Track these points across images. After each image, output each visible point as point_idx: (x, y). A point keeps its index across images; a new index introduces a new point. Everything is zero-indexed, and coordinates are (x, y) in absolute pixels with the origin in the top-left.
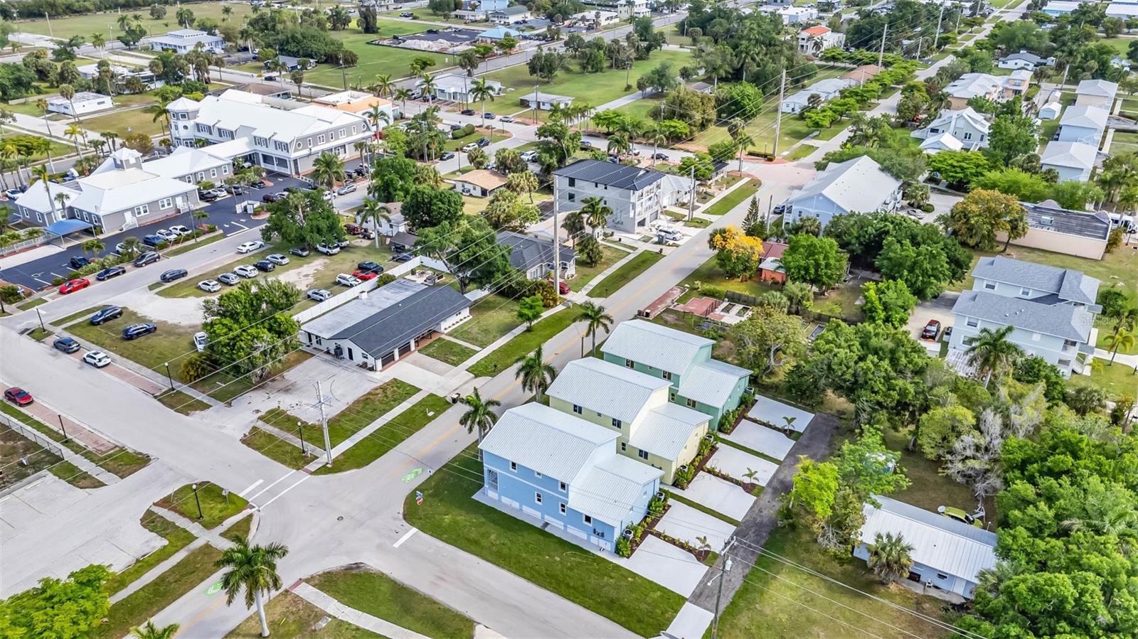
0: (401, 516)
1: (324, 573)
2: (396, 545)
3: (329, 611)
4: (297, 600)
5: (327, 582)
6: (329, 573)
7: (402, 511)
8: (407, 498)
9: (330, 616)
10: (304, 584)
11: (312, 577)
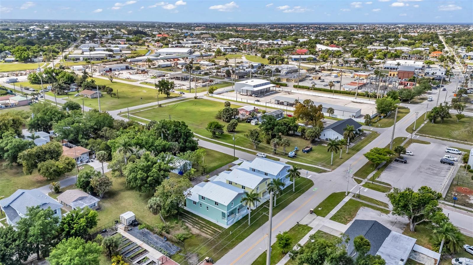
1: (326, 172)
2: (311, 176)
3: (320, 167)
4: (330, 169)
7: (314, 181)
8: (314, 184)
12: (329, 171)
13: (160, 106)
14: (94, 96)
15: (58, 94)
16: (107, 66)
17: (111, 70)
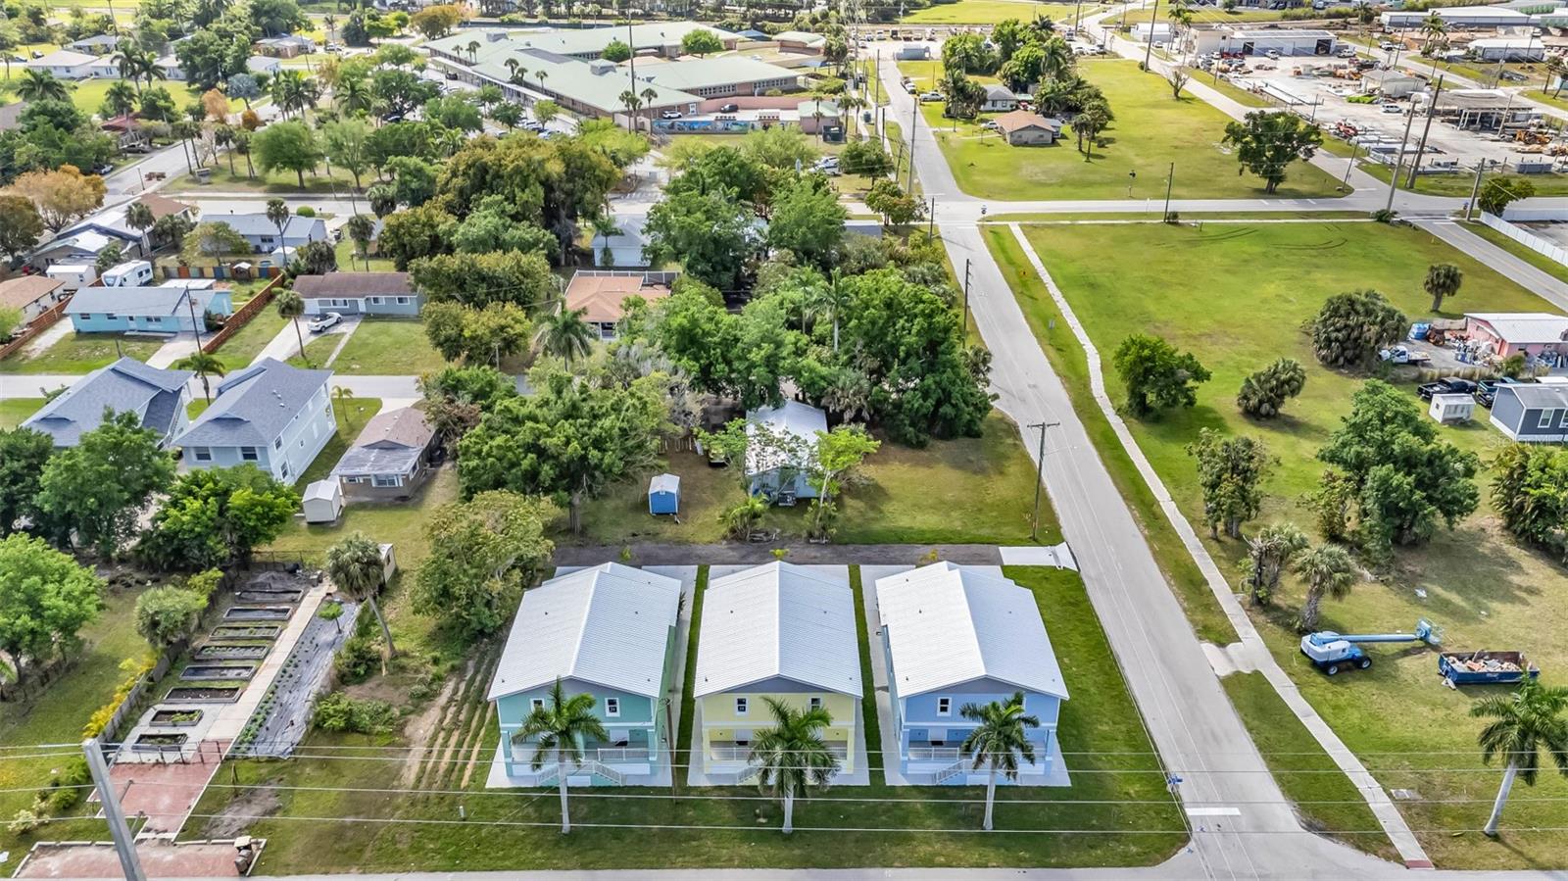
0: (1192, 844)
1: (1366, 852)
2: (1235, 811)
3: (1389, 803)
4: (1426, 846)
5: (1370, 839)
6: (1359, 848)
7: (1183, 851)
8: (1156, 863)
9: (1390, 795)
10: (1406, 858)
11: (1388, 859)
12: (1398, 859)
13: (1172, 218)
14: (1024, 139)
15: (949, 114)
16: (1238, 35)
17: (1248, 50)
